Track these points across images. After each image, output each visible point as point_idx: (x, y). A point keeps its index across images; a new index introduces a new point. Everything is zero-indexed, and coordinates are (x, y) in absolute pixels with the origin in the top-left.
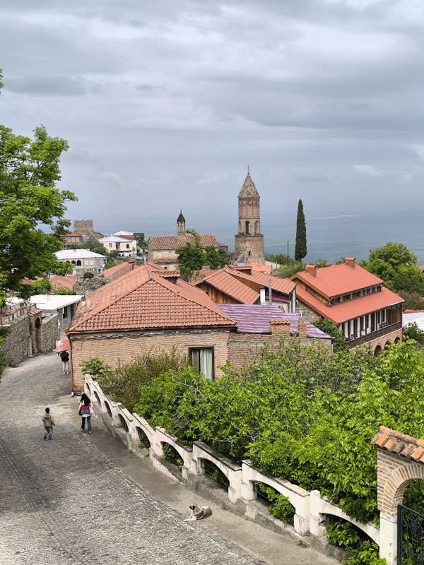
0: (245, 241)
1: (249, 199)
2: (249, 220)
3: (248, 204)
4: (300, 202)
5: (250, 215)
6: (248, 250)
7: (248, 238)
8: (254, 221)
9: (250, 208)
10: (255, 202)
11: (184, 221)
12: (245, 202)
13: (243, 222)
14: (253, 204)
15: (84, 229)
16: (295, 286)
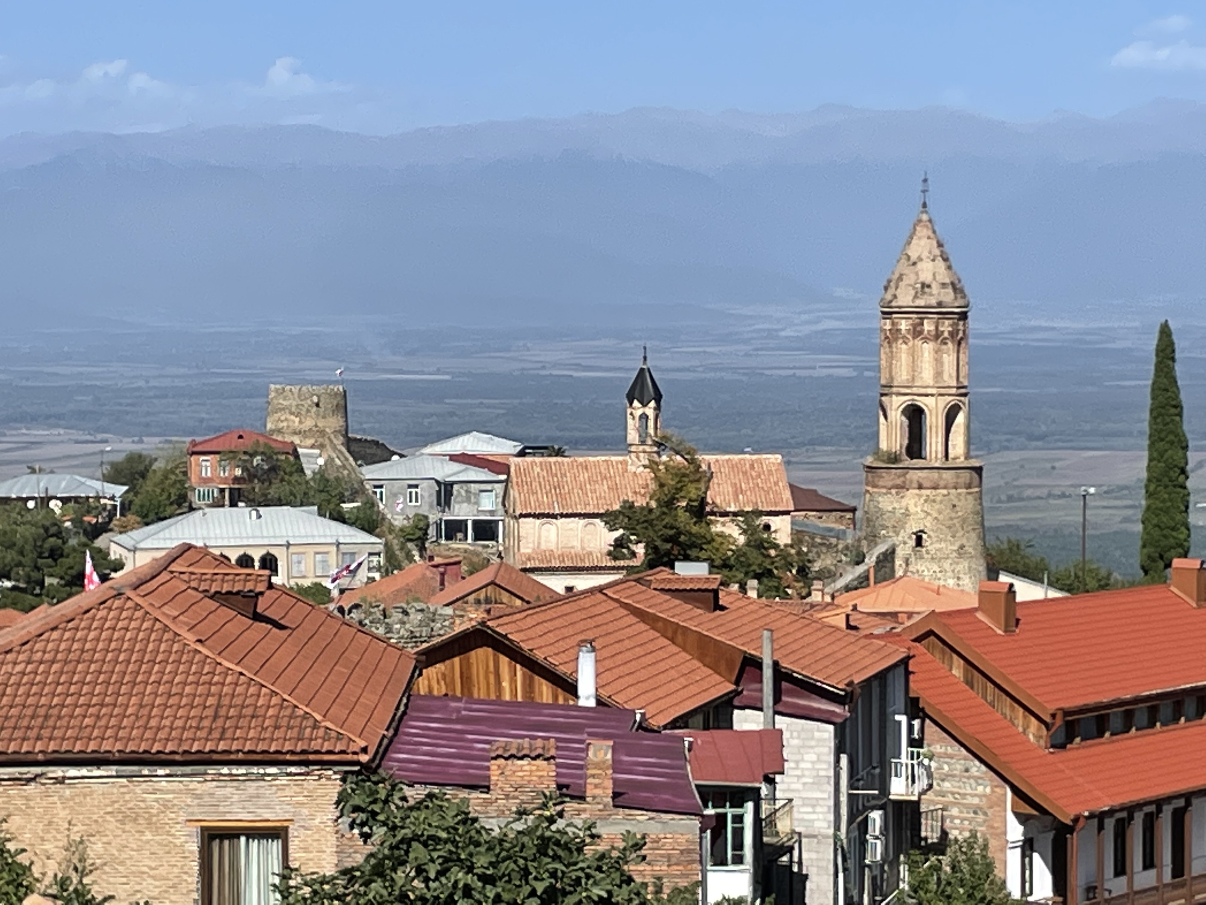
0: (902, 487)
1: (922, 314)
2: (921, 402)
3: (917, 332)
4: (1165, 332)
5: (926, 377)
6: (914, 527)
7: (915, 476)
8: (944, 404)
9: (927, 349)
10: (946, 327)
11: (658, 397)
13: (896, 405)
14: (938, 335)
15: (309, 423)
16: (905, 662)
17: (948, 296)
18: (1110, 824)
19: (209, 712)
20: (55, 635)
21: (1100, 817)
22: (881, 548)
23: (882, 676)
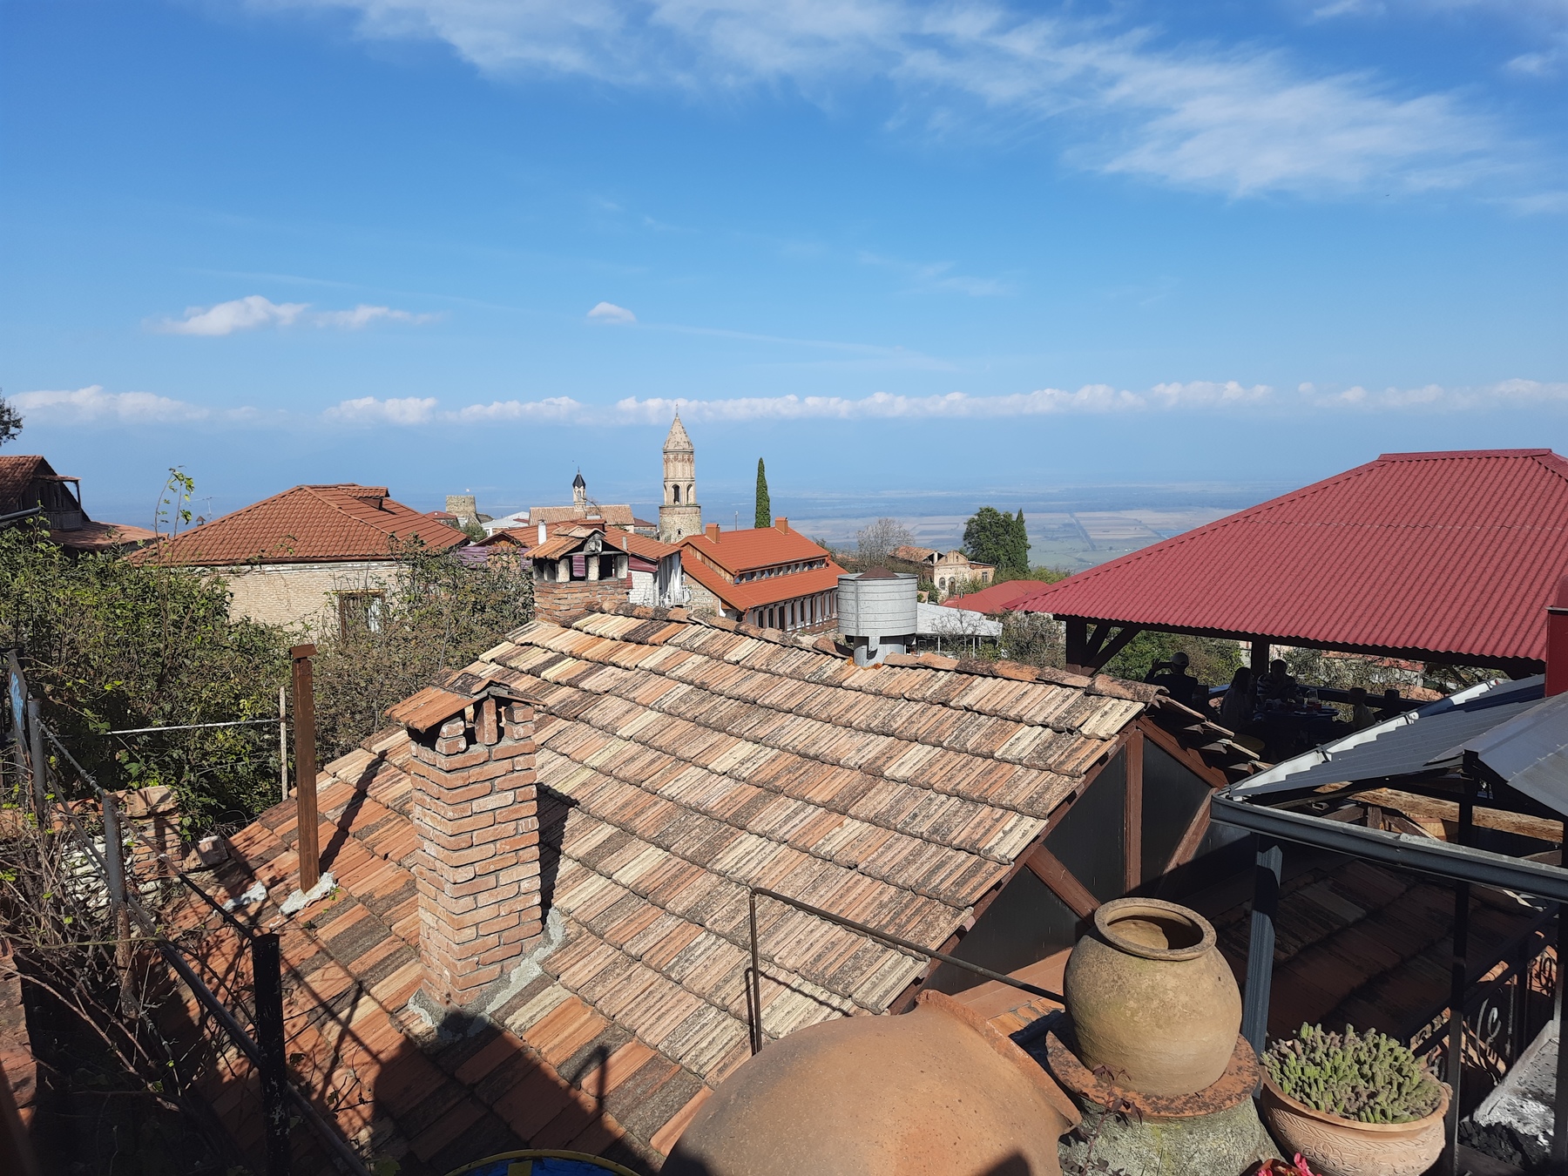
0: (673, 514)
1: (677, 452)
2: (678, 484)
3: (676, 459)
4: (761, 461)
5: (680, 475)
6: (677, 527)
7: (677, 509)
8: (686, 484)
9: (680, 464)
10: (686, 457)
11: (584, 485)
12: (671, 456)
13: (670, 485)
14: (683, 460)
15: (462, 508)
16: (679, 552)
17: (686, 446)
18: (757, 613)
19: (343, 538)
20: (265, 507)
21: (755, 609)
22: (666, 535)
23: (670, 556)
